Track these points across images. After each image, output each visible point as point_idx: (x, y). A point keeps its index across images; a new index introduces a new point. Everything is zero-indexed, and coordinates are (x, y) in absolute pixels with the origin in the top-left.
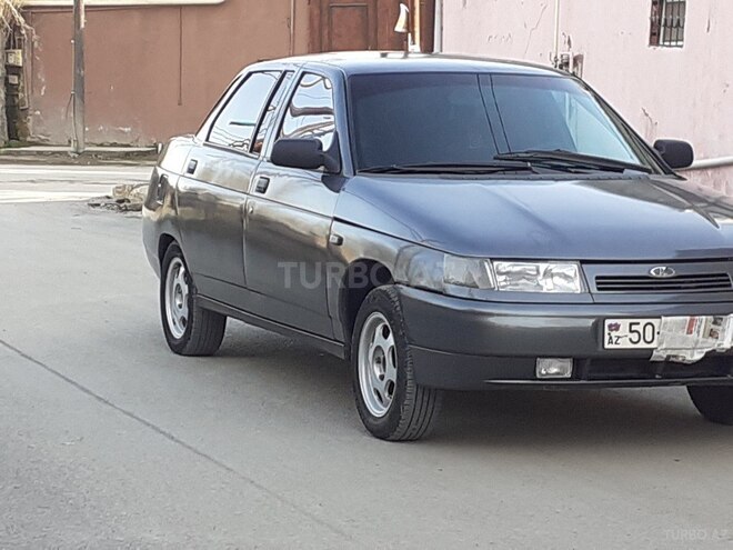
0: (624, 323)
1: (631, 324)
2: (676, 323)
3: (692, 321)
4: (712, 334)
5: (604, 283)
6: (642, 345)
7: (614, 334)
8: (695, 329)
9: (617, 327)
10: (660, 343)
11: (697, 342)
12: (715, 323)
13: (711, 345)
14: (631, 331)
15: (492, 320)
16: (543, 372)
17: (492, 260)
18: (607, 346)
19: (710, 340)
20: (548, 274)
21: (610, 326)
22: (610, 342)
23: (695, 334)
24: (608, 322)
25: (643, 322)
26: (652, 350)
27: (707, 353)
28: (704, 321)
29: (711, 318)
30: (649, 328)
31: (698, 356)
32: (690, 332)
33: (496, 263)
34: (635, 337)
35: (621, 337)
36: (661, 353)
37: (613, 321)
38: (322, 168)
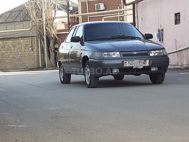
0: (127, 62)
1: (129, 62)
2: (137, 61)
3: (140, 61)
4: (144, 63)
5: (124, 55)
6: (131, 66)
7: (125, 64)
8: (141, 62)
9: (126, 63)
10: (134, 65)
11: (141, 65)
12: (145, 61)
13: (144, 65)
14: (129, 63)
15: (103, 62)
16: (114, 72)
17: (104, 52)
18: (124, 66)
19: (144, 64)
20: (114, 54)
21: (125, 63)
22: (125, 65)
23: (141, 63)
24: (124, 62)
25: (131, 61)
26: (133, 66)
27: (143, 67)
28: (142, 61)
29: (144, 60)
30: (132, 63)
31: (142, 67)
32: (140, 63)
33: (104, 53)
34: (130, 64)
35: (127, 64)
36: (135, 67)
37: (125, 62)
38: (80, 42)
